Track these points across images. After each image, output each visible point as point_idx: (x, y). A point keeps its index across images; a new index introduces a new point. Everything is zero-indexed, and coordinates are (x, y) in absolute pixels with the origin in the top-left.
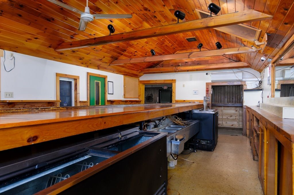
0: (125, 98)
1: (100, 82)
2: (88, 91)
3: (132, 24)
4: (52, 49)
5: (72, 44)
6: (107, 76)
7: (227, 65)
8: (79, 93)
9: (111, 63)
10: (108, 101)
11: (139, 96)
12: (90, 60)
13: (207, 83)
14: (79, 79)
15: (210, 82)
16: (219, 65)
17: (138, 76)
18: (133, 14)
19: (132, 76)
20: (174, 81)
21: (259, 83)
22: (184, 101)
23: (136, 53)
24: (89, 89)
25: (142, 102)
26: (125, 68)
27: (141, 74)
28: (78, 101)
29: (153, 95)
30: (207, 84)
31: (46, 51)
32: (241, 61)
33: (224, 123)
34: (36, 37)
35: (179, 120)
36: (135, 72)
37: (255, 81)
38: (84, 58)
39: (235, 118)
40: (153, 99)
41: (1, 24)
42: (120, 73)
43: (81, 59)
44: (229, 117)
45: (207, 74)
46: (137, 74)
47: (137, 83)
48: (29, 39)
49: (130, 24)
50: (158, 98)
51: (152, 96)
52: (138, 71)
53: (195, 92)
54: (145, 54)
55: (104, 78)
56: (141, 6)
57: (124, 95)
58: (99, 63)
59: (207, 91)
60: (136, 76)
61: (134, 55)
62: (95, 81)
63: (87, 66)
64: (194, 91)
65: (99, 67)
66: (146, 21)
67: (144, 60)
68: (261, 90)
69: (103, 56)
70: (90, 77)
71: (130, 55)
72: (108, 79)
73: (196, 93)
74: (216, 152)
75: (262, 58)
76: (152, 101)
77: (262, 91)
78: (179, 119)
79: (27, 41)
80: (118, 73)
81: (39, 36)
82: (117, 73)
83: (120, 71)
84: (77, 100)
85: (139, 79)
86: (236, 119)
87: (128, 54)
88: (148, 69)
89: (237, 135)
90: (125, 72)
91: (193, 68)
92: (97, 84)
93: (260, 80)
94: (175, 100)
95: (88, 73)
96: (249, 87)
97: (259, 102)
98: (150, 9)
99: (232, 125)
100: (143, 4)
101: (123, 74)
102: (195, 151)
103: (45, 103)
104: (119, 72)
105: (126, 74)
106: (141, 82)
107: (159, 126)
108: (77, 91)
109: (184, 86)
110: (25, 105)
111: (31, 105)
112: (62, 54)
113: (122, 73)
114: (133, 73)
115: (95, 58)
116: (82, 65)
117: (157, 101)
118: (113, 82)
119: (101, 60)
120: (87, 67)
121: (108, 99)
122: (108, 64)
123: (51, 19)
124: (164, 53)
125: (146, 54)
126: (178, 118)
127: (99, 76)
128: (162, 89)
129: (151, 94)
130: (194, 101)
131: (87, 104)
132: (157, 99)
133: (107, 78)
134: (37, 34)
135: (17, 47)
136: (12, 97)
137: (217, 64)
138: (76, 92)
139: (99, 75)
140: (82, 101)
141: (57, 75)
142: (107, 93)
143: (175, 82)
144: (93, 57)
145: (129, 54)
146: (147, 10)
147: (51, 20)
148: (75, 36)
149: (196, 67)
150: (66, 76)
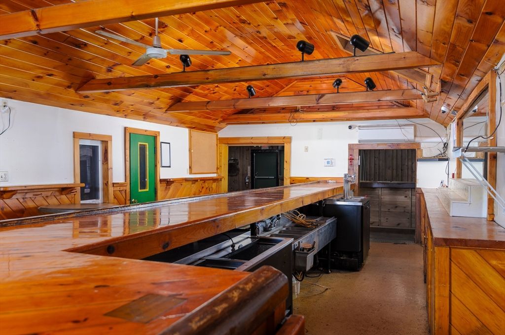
0: (191, 173)
1: (147, 144)
2: (127, 162)
3: (215, 43)
4: (72, 90)
5: (112, 82)
6: (159, 132)
7: (386, 112)
8: (112, 168)
9: (170, 108)
10: (161, 181)
11: (218, 169)
12: (132, 105)
13: (350, 145)
14: (111, 140)
15: (357, 142)
16: (372, 113)
17: (215, 128)
18: (219, 27)
19: (205, 128)
20: (289, 140)
21: (443, 146)
22: (307, 178)
23: (217, 88)
24: (128, 159)
25: (223, 180)
26: (193, 116)
27: (223, 124)
28: (109, 183)
29: (239, 161)
30: (351, 147)
31: (61, 94)
32: (411, 106)
33: (383, 220)
34: (50, 72)
35: (302, 217)
36: (210, 122)
37: (437, 142)
38: (122, 102)
39: (403, 211)
40: (238, 170)
41: (2, 57)
42: (182, 125)
43: (116, 104)
44: (392, 208)
45: (350, 127)
46: (213, 125)
47: (214, 141)
48: (39, 77)
49: (212, 42)
50: (249, 168)
51: (238, 164)
52: (217, 120)
53: (328, 163)
54: (233, 89)
55: (155, 137)
56: (236, 17)
57: (190, 167)
58: (148, 108)
59: (351, 160)
60: (211, 129)
61: (212, 92)
62: (139, 143)
63: (126, 115)
64: (326, 161)
65: (146, 116)
66: (241, 36)
67: (234, 105)
68: (447, 160)
69: (157, 97)
70: (129, 135)
71: (206, 92)
72: (161, 139)
73: (330, 163)
74: (364, 273)
75: (443, 108)
76: (236, 175)
77: (447, 162)
78: (302, 215)
79: (33, 80)
80: (179, 125)
81: (55, 72)
82: (177, 126)
83: (183, 121)
84: (107, 182)
85: (217, 135)
86: (405, 211)
87: (201, 91)
88: (236, 116)
89: (405, 243)
90: (193, 123)
91: (324, 117)
92: (143, 149)
93: (445, 141)
94: (290, 178)
95: (125, 129)
96: (425, 154)
97: (442, 182)
98: (251, 22)
99: (399, 224)
100: (239, 16)
101: (188, 126)
102: (330, 272)
103: (57, 189)
104: (182, 123)
105: (193, 127)
106: (221, 141)
107: (271, 230)
108: (107, 163)
109: (307, 149)
110: (26, 193)
111: (35, 193)
112: (86, 97)
113: (186, 125)
114: (207, 124)
115: (142, 101)
116: (118, 115)
117: (247, 174)
118: (169, 143)
119: (153, 103)
120: (125, 118)
121: (162, 177)
122: (165, 110)
123: (82, 44)
124: (268, 86)
125: (235, 90)
126: (300, 215)
127: (145, 133)
128: (259, 150)
129: (234, 160)
130: (326, 179)
131: (125, 188)
132: (247, 170)
133: (159, 136)
134: (54, 68)
135: (15, 91)
136: (6, 180)
137: (368, 110)
138: (106, 166)
139: (146, 131)
140: (118, 183)
141: (75, 135)
142: (159, 165)
143: (290, 142)
144: (139, 99)
145: (204, 91)
146: (244, 23)
147: (82, 46)
148: (115, 67)
149: (331, 115)
150: (89, 136)
